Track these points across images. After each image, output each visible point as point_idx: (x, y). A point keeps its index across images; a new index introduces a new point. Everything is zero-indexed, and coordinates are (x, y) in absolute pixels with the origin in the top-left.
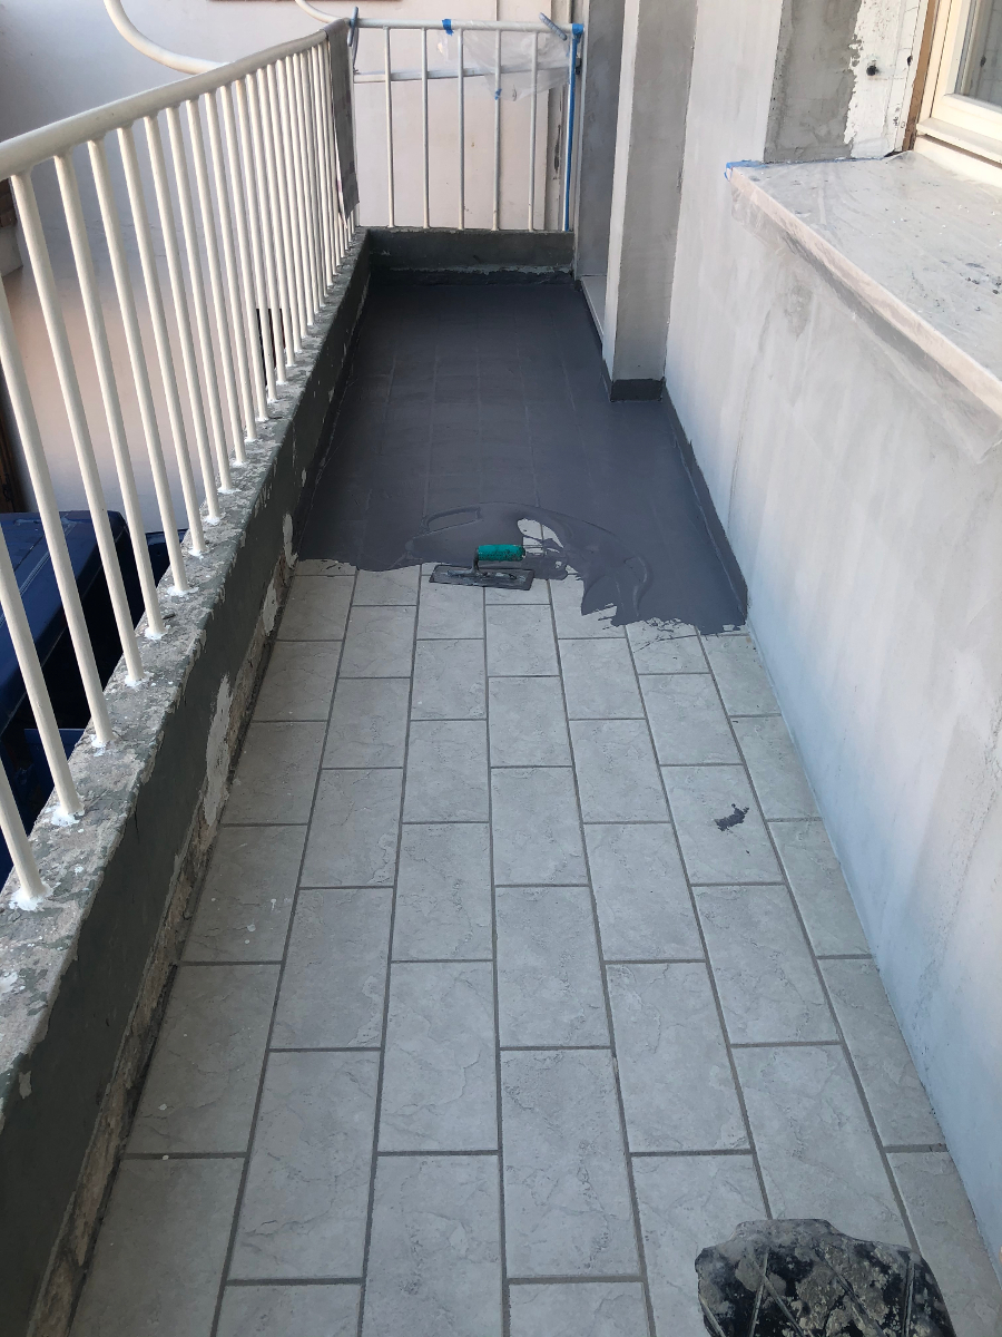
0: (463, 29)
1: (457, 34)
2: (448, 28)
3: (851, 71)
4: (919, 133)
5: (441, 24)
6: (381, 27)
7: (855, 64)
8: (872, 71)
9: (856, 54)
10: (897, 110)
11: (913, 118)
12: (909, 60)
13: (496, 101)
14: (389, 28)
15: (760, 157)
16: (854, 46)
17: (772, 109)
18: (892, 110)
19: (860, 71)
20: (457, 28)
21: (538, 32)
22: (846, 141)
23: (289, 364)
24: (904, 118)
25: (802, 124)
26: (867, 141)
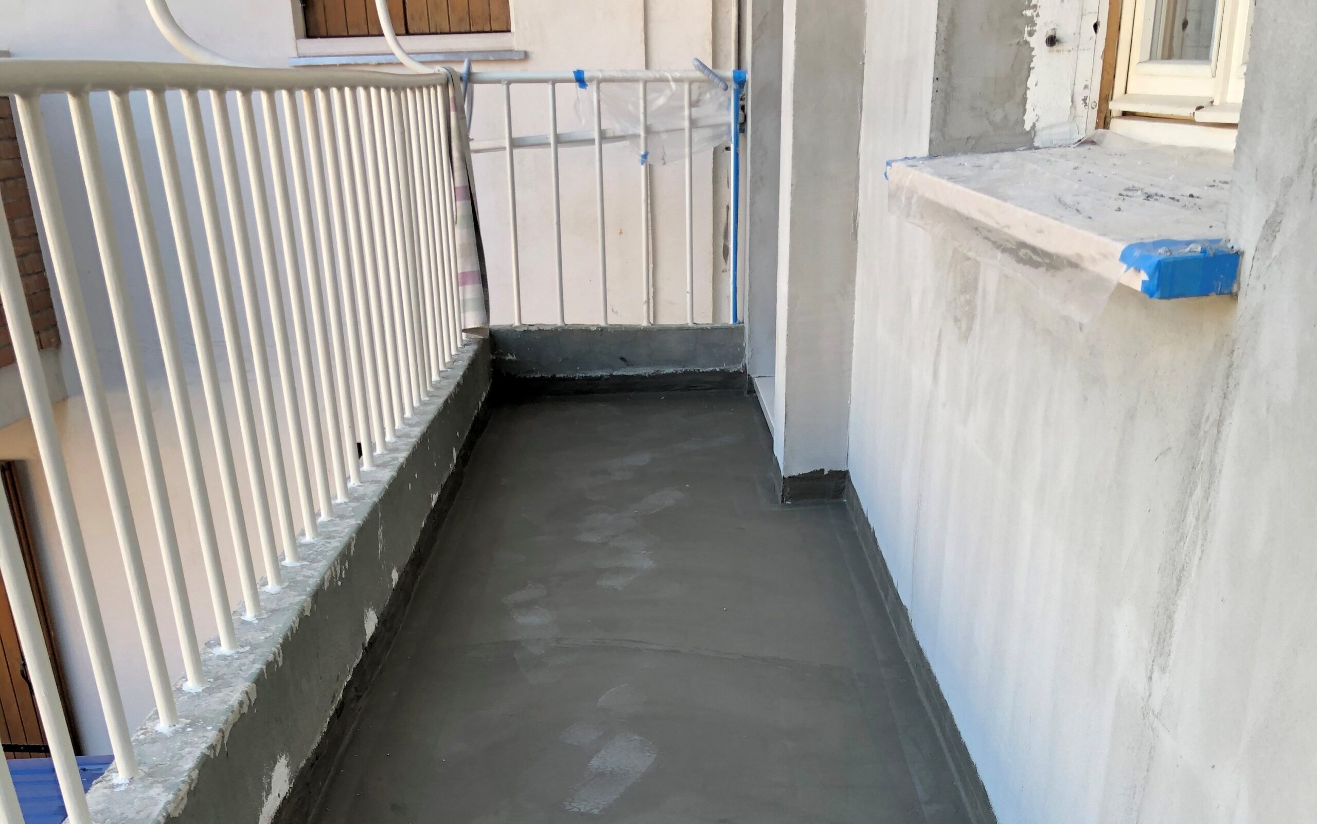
0: (599, 82)
1: (592, 88)
2: (580, 80)
3: (1027, 43)
4: (1114, 114)
5: (572, 76)
6: (498, 81)
7: (1031, 34)
8: (1052, 41)
9: (1031, 22)
10: (1086, 87)
11: (1106, 96)
12: (1096, 26)
13: (643, 168)
14: (509, 83)
15: (924, 150)
16: (1029, 13)
17: (936, 91)
18: (1079, 88)
19: (1037, 42)
20: (591, 80)
21: (691, 82)
22: (1027, 127)
23: (379, 450)
24: (1095, 96)
25: (973, 108)
26: (1051, 127)
